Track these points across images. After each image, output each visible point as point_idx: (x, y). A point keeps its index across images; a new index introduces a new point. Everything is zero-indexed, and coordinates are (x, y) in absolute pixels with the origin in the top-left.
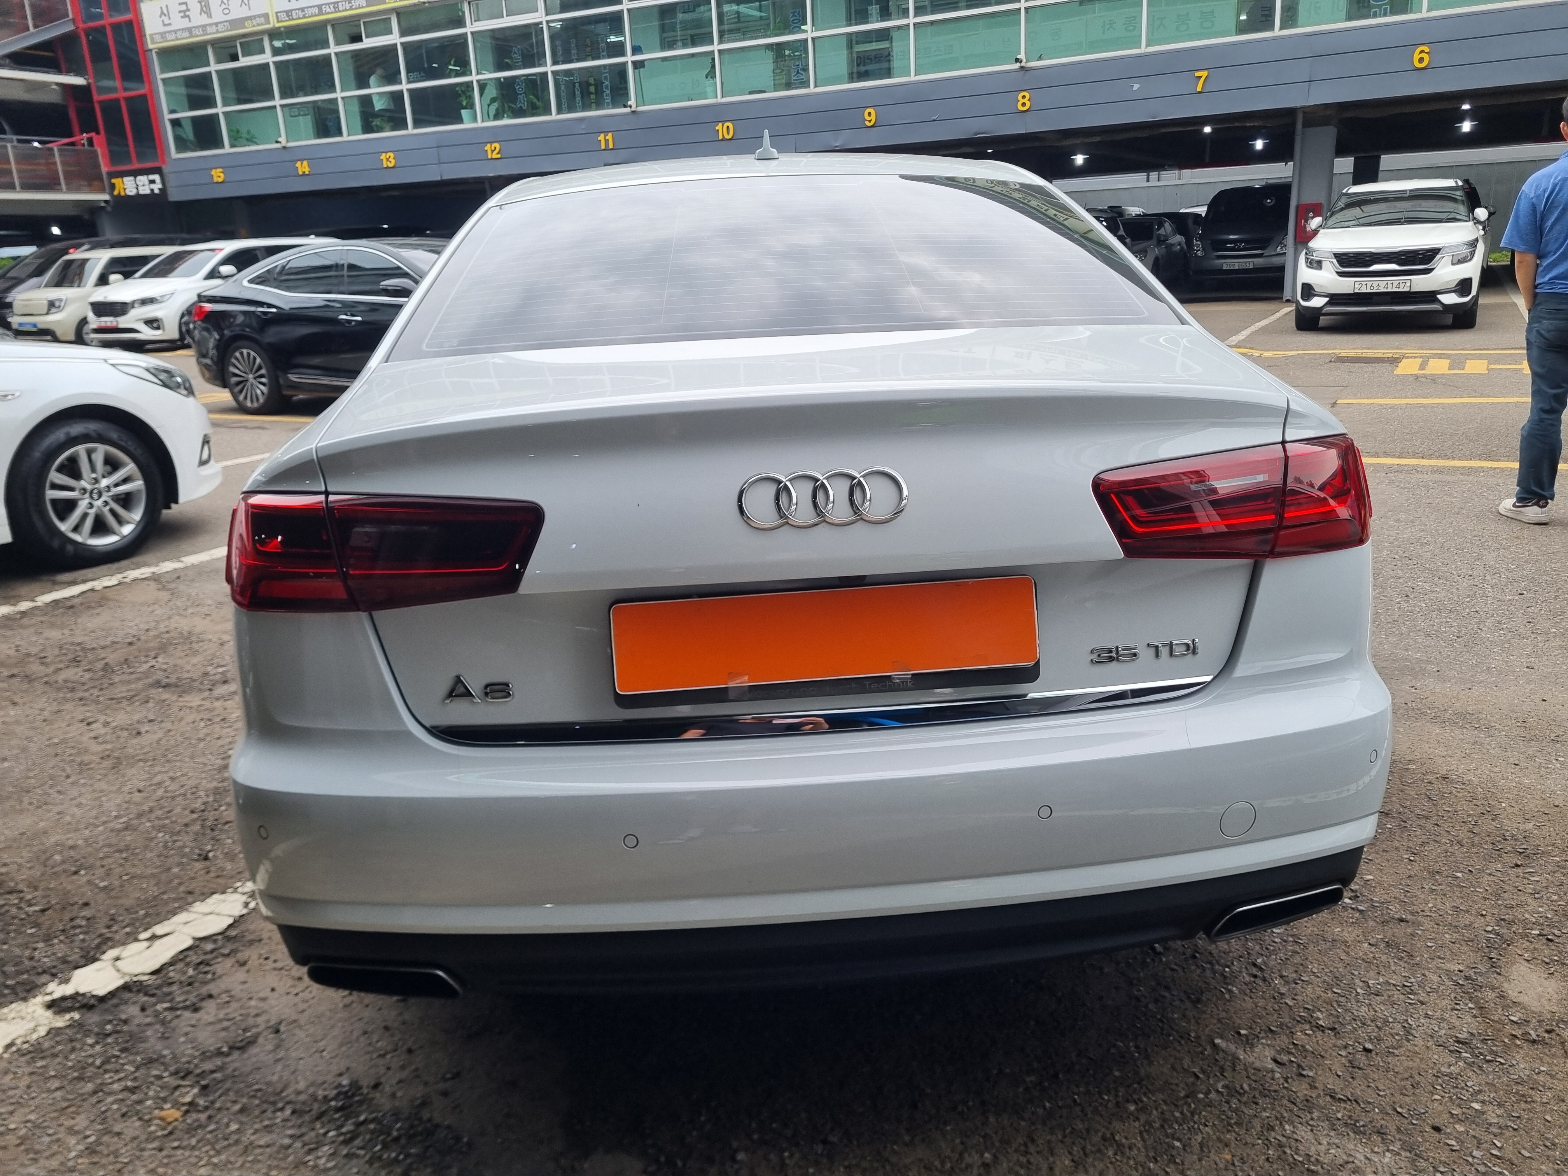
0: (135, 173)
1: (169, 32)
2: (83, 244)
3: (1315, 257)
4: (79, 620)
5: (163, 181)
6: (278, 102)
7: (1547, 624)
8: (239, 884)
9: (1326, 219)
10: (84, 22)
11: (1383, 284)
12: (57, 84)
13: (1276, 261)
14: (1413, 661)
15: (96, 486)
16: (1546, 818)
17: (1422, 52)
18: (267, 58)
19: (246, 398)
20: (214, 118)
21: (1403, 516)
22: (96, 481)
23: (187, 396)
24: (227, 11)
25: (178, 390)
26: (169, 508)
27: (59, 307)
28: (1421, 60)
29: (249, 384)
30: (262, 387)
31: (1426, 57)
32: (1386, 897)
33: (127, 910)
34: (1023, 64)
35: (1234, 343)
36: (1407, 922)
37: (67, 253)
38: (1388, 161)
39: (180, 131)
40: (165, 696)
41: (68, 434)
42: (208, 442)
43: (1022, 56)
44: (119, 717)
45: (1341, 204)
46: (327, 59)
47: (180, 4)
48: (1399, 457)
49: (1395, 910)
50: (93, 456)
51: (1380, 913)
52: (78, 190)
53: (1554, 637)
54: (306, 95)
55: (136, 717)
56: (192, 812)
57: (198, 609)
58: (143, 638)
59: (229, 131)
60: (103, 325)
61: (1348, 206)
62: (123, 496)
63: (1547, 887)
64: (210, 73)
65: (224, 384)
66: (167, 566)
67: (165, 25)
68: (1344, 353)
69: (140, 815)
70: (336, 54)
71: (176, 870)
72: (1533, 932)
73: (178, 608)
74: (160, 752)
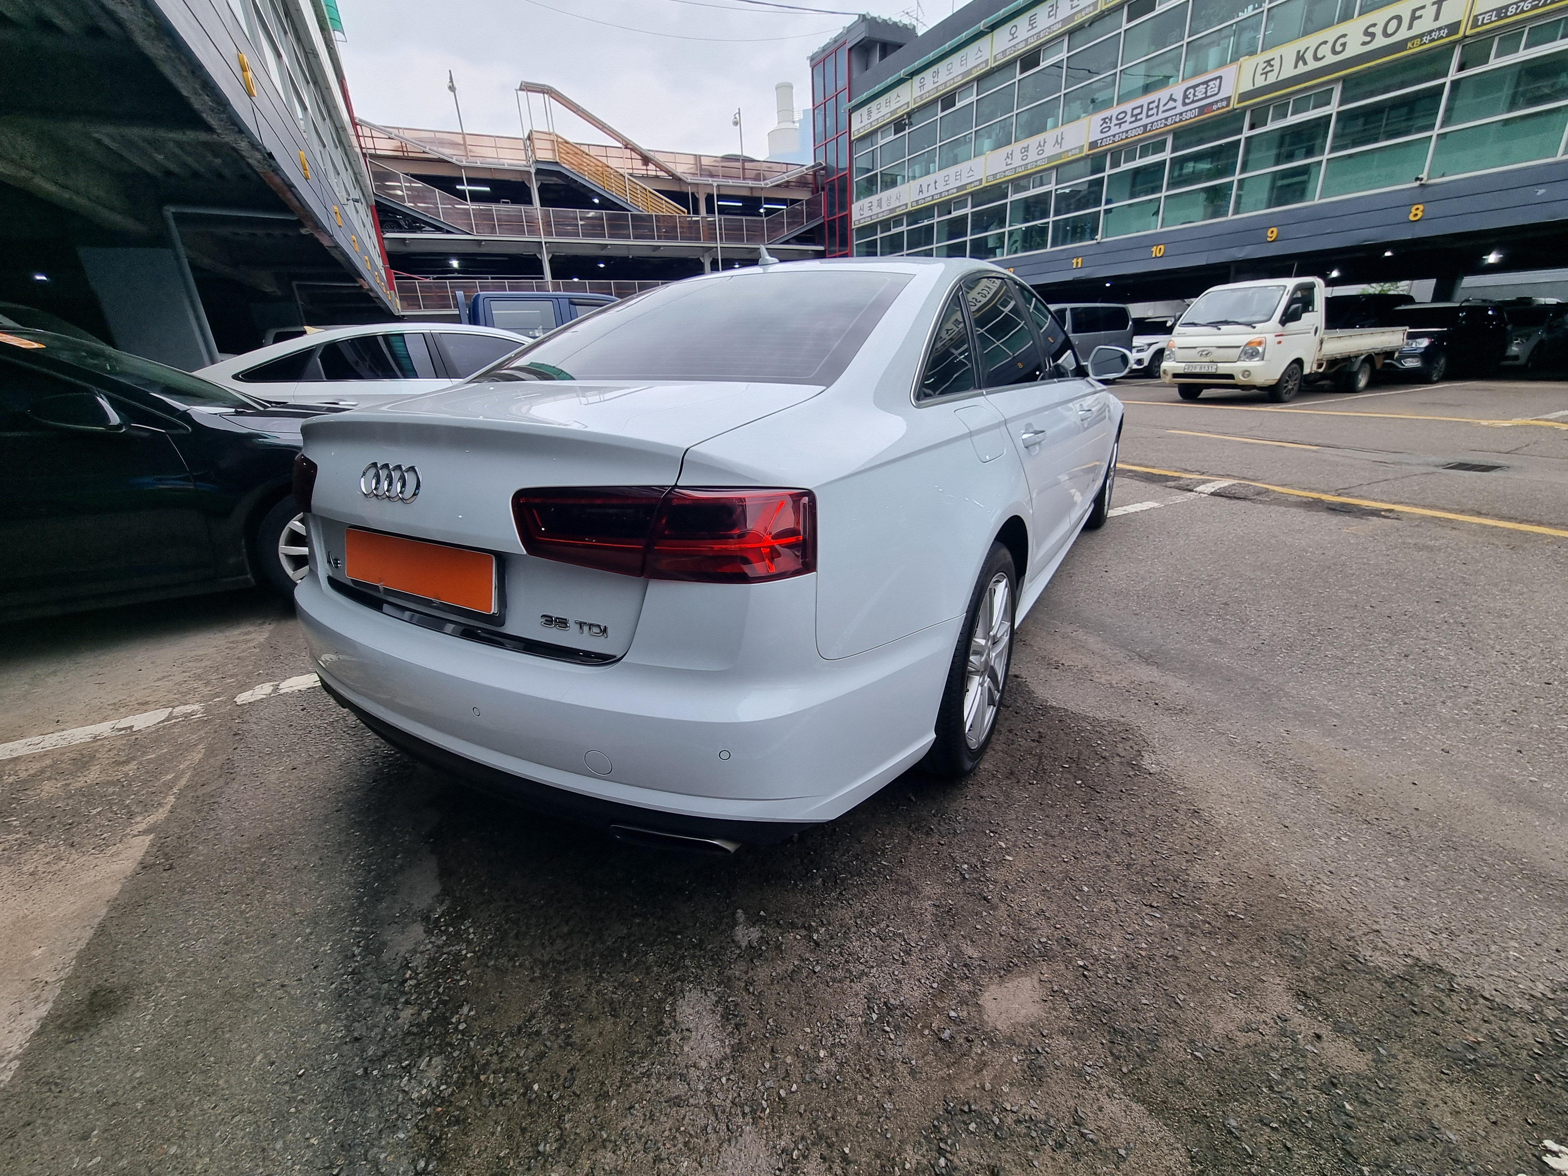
34: (1423, 182)
43: (1424, 176)
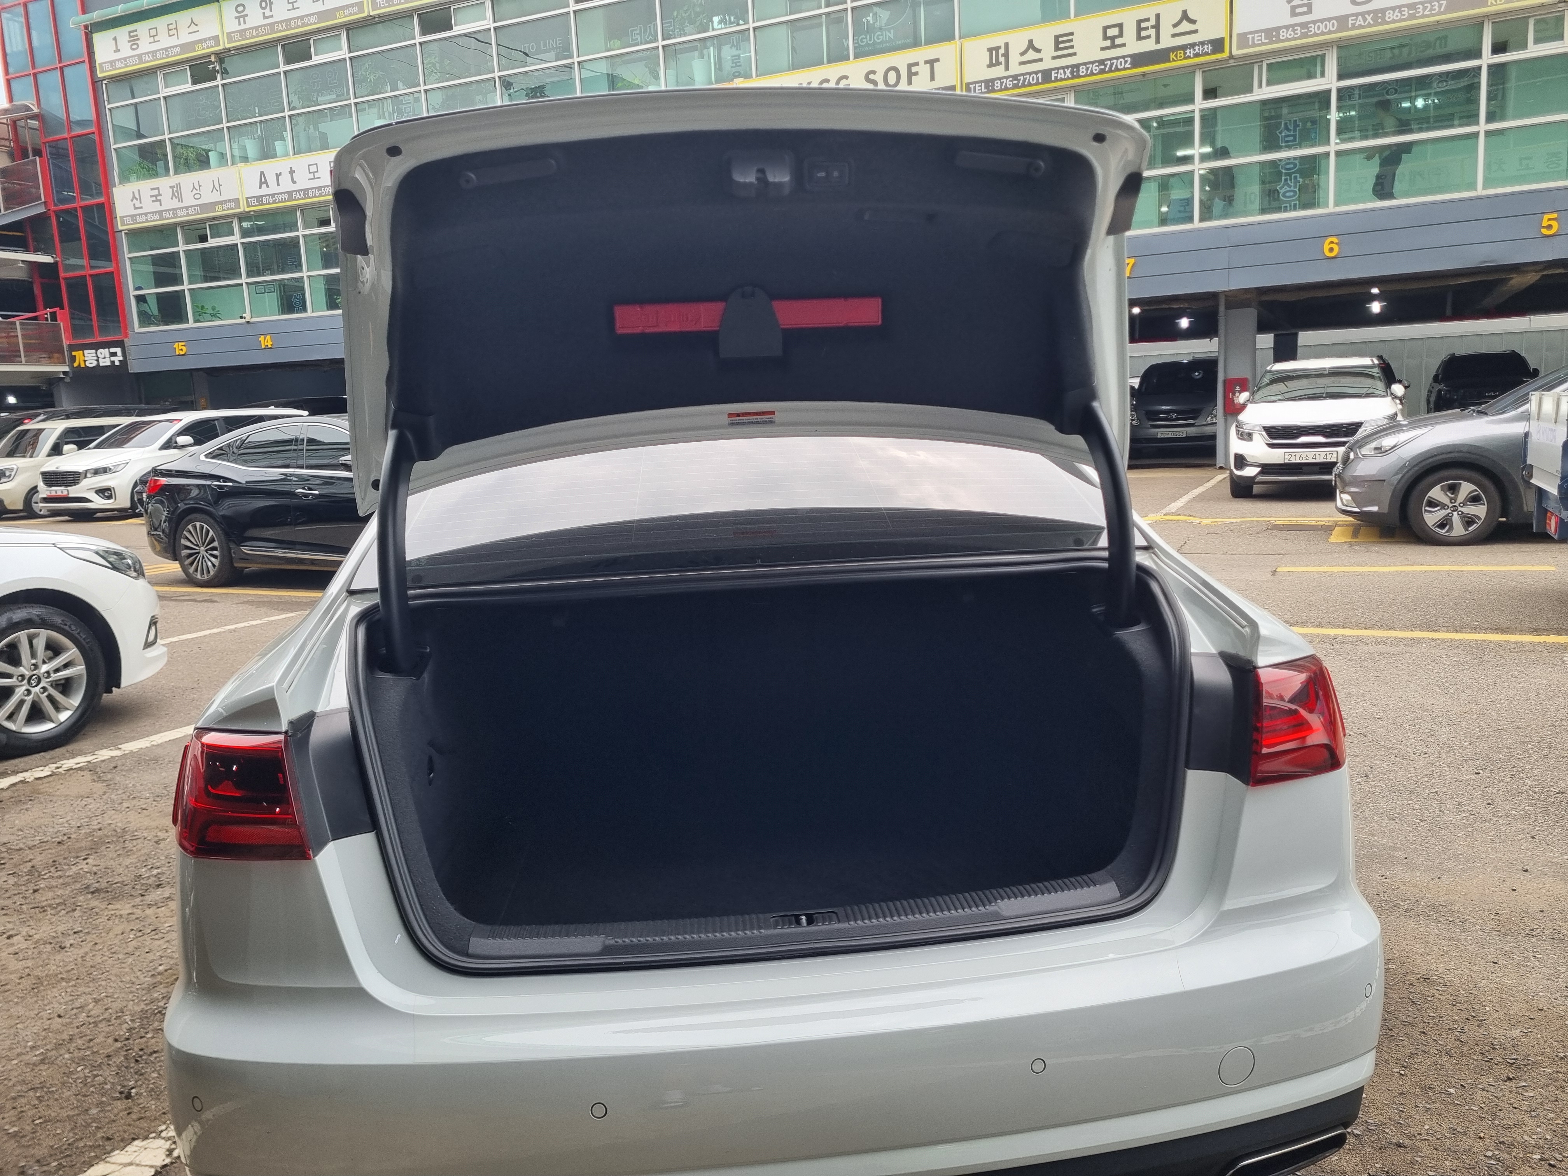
0: (97, 346)
1: (139, 215)
2: (38, 415)
3: (1246, 429)
4: (7, 816)
5: (124, 354)
6: (244, 280)
7: (1507, 806)
8: (163, 1127)
9: (1253, 394)
10: (56, 205)
11: (1311, 455)
12: (23, 261)
13: (1208, 430)
14: (1381, 848)
15: (35, 672)
16: (1532, 1023)
17: (1332, 242)
18: (236, 239)
19: (196, 570)
20: (180, 295)
21: (1354, 690)
22: (36, 666)
23: (136, 578)
24: (198, 196)
25: (129, 572)
26: (110, 691)
27: (10, 476)
28: (1331, 250)
29: (200, 555)
30: (213, 559)
31: (1336, 247)
32: (1380, 1118)
33: (38, 1161)
35: (1173, 511)
36: (1405, 1147)
37: (22, 423)
38: (1305, 337)
39: (144, 307)
40: (94, 903)
41: (10, 619)
42: (155, 623)
44: (44, 928)
45: (1266, 380)
46: (295, 242)
47: (152, 189)
48: (1343, 627)
49: (1392, 1134)
50: (35, 642)
51: (1376, 1137)
52: (38, 362)
53: (1515, 820)
54: (272, 274)
55: (61, 929)
56: (116, 1040)
57: (134, 802)
58: (73, 836)
59: (193, 307)
60: (53, 494)
61: (1273, 381)
62: (63, 682)
63: (1542, 1104)
64: (179, 252)
65: (175, 557)
66: (105, 754)
67: (136, 208)
68: (1279, 521)
69: (58, 1046)
70: (304, 236)
71: (94, 1111)
72: (1534, 1157)
73: (113, 801)
74: (84, 970)
